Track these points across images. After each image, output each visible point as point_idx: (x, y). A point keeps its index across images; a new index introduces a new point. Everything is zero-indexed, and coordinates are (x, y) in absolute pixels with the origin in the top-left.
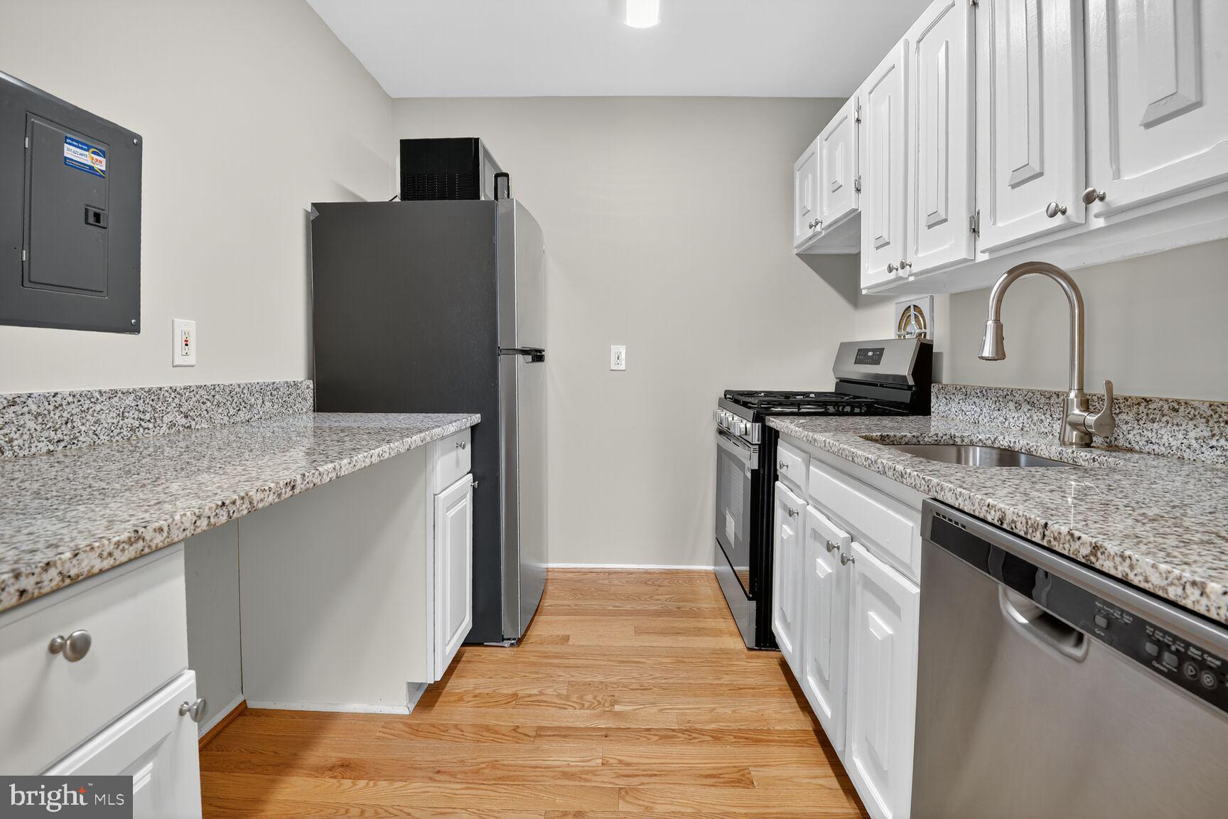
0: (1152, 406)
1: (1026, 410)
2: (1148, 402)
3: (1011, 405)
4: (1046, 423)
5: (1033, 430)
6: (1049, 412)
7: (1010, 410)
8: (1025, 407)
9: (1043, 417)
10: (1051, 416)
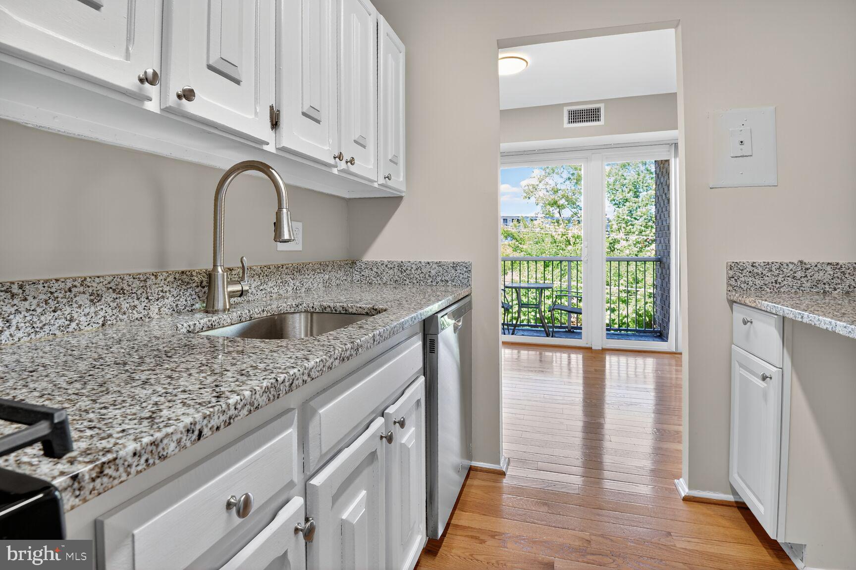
0: (234, 273)
1: (109, 300)
2: (231, 270)
3: (83, 299)
4: (140, 308)
5: (121, 320)
6: (144, 295)
7: (80, 306)
8: (108, 297)
9: (137, 302)
10: (147, 298)
